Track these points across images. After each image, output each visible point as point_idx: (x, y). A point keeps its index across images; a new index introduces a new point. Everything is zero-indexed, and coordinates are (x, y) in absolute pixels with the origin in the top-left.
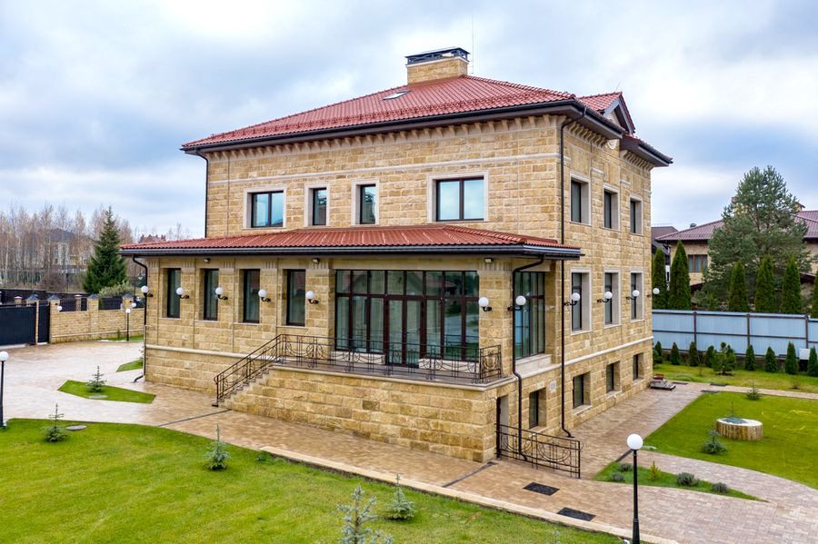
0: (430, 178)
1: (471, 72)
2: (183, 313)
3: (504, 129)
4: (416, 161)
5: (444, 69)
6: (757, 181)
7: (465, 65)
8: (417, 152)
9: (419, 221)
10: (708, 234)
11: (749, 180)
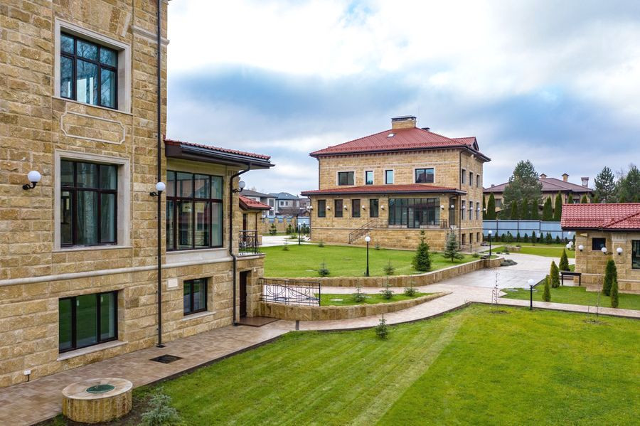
0: (414, 168)
1: (417, 126)
2: (327, 215)
3: (441, 153)
4: (409, 162)
5: (408, 125)
6: (523, 166)
7: (415, 123)
8: (409, 159)
9: (410, 183)
10: (502, 189)
11: (519, 166)
